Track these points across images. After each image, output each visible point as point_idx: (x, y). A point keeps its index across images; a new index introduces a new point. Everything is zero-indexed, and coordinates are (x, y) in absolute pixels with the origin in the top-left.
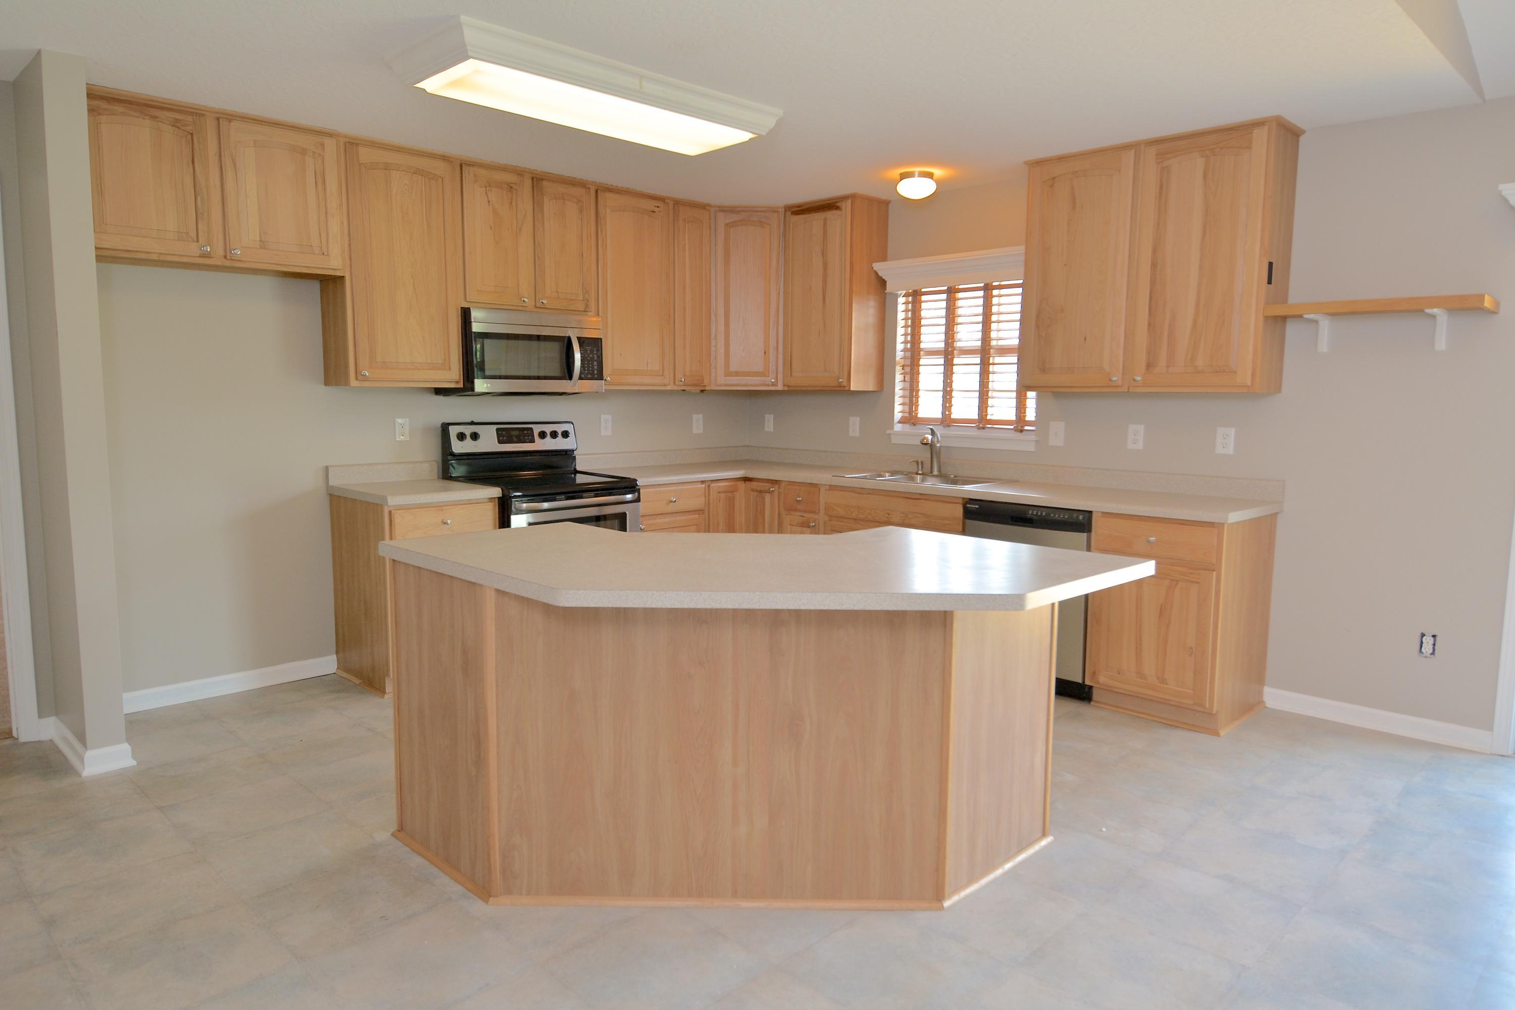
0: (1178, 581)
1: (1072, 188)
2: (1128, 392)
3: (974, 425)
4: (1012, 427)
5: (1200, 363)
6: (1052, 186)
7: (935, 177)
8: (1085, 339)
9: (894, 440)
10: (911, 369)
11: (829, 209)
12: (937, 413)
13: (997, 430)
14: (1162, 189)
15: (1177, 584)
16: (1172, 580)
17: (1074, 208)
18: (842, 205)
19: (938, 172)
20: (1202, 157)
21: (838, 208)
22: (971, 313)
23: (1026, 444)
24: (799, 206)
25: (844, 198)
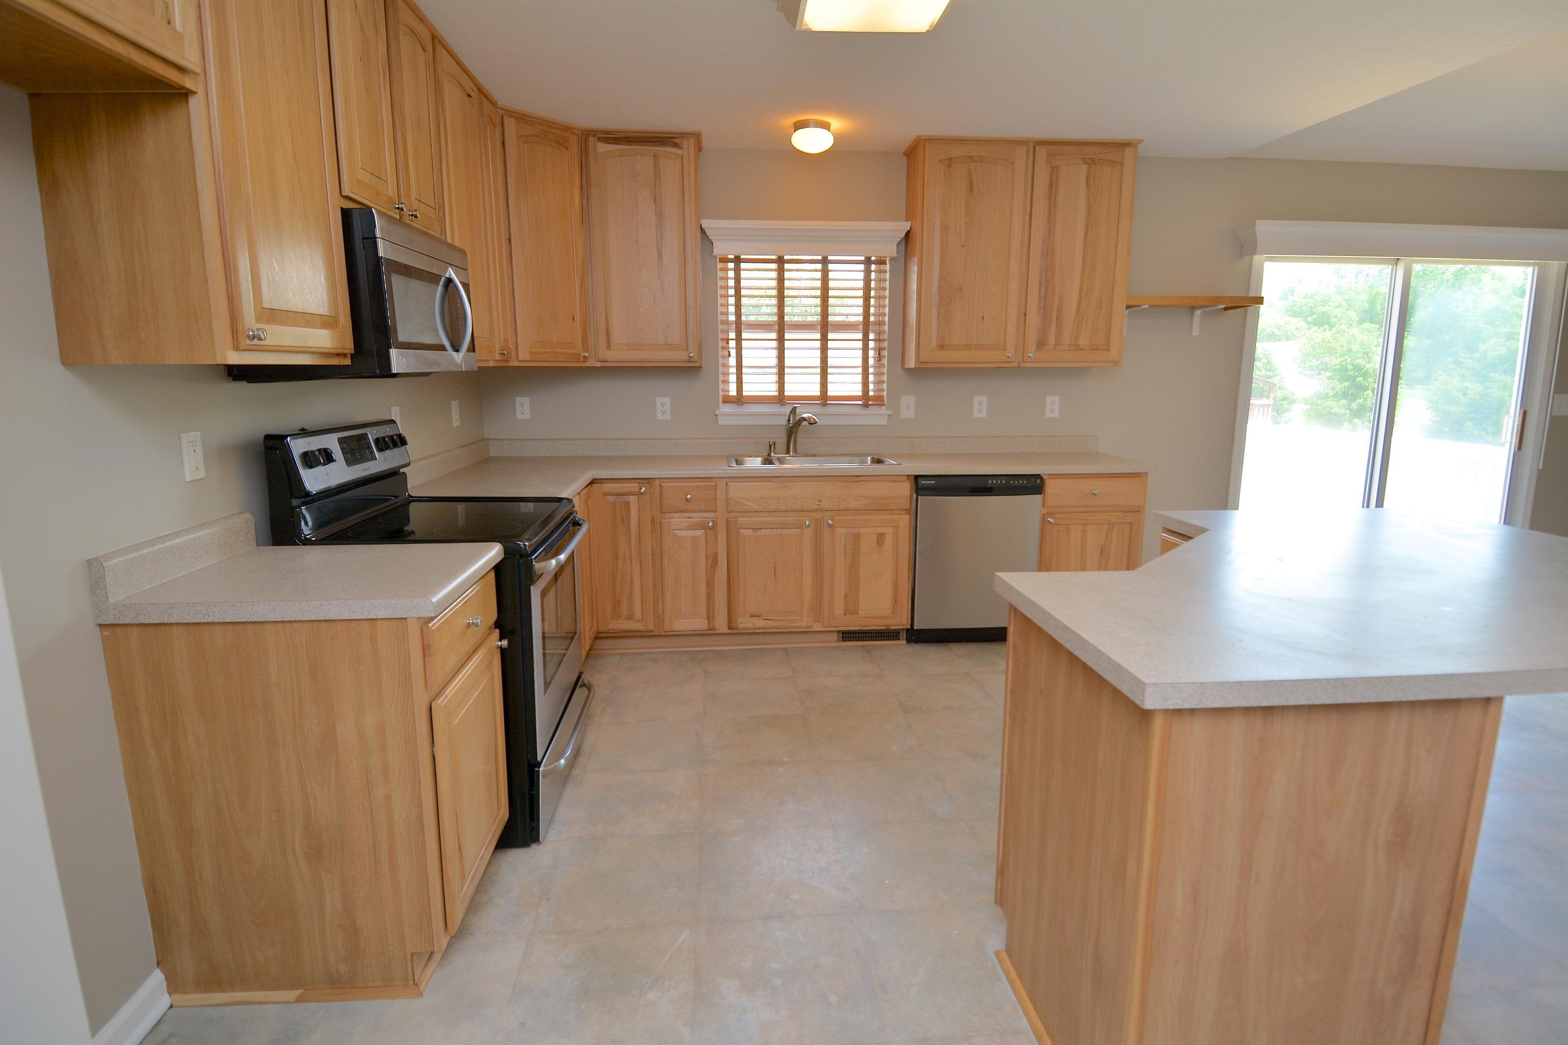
0: (1114, 524)
1: (970, 172)
2: (1019, 367)
3: (819, 402)
4: (860, 402)
5: (1082, 342)
6: (949, 166)
7: (832, 128)
8: (983, 318)
9: (722, 421)
10: (737, 344)
11: (662, 145)
12: (771, 389)
13: (844, 406)
14: (1052, 186)
15: (1114, 527)
16: (1109, 524)
17: (971, 190)
18: (685, 143)
19: (837, 124)
20: (1085, 164)
21: (677, 145)
22: (805, 286)
23: (878, 417)
24: (606, 132)
25: (684, 135)
